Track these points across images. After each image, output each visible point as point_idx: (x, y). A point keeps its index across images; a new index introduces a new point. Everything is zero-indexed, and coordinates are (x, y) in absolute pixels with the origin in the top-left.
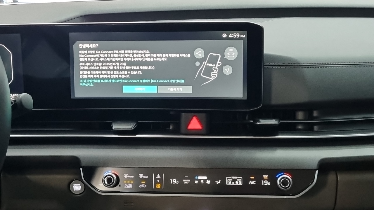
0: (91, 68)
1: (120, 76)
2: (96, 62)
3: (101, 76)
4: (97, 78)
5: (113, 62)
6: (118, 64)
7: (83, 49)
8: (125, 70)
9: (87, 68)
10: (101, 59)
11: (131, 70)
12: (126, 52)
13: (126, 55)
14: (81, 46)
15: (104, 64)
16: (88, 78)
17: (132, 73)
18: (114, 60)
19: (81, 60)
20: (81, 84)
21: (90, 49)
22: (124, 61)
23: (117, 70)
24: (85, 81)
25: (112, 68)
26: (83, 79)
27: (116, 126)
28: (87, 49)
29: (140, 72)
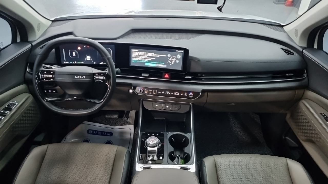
0: (136, 57)
1: (145, 60)
2: (138, 55)
3: (139, 60)
4: (137, 60)
5: (143, 56)
6: (144, 56)
7: (133, 51)
8: (146, 58)
9: (135, 57)
10: (139, 55)
11: (148, 59)
12: (147, 53)
13: (147, 54)
14: (133, 50)
15: (140, 56)
16: (135, 60)
17: (149, 59)
18: (143, 55)
19: (133, 54)
20: (133, 62)
21: (136, 51)
22: (146, 56)
23: (144, 58)
24: (134, 61)
25: (142, 58)
26: (133, 60)
27: (143, 75)
28: (135, 51)
29: (151, 60)
